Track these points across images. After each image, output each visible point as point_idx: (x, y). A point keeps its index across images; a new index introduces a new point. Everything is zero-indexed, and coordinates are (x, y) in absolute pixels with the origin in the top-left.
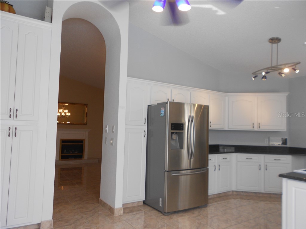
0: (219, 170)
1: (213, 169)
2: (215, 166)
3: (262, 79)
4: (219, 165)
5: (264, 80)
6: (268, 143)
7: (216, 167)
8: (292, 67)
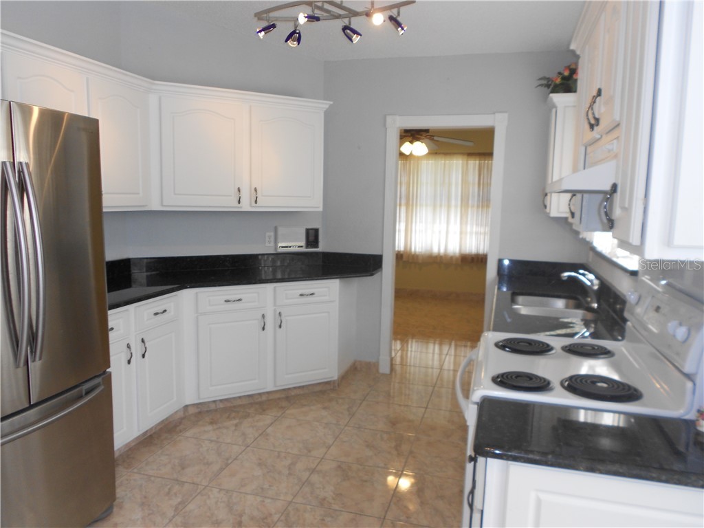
0: (143, 356)
1: (124, 357)
2: (129, 346)
3: (286, 41)
4: (143, 341)
5: (292, 44)
6: (272, 244)
7: (133, 350)
8: (389, 13)
